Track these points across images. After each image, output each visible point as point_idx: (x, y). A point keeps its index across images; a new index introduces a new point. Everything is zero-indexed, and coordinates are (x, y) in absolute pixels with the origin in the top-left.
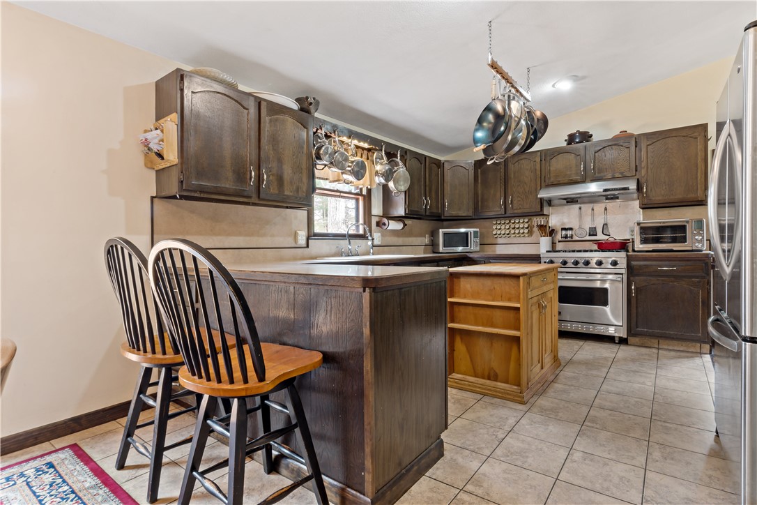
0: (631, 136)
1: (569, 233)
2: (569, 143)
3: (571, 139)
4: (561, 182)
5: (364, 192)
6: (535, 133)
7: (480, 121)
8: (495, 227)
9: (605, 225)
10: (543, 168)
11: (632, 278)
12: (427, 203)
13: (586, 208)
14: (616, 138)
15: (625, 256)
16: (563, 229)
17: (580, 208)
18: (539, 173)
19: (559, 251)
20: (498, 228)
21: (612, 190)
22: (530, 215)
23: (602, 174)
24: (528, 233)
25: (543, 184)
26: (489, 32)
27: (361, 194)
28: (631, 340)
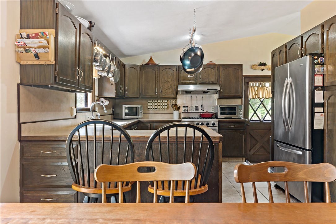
0: (215, 64)
4: (186, 83)
8: (149, 104)
9: (202, 105)
10: (177, 75)
12: (121, 89)
13: (194, 96)
14: (209, 65)
15: (218, 121)
16: (184, 107)
17: (191, 96)
18: (175, 77)
21: (211, 89)
22: (167, 98)
23: (204, 81)
25: (177, 83)
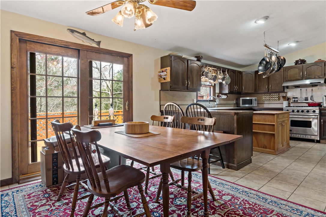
0: (323, 61)
1: (296, 99)
2: (296, 64)
3: (297, 62)
4: (292, 79)
5: (213, 85)
6: (281, 65)
7: (261, 63)
8: (263, 97)
10: (285, 74)
11: (321, 117)
12: (236, 88)
13: (304, 89)
14: (316, 62)
15: (318, 109)
16: (293, 98)
17: (301, 90)
18: (283, 76)
19: (291, 107)
20: (264, 97)
21: (314, 83)
22: (279, 92)
23: (310, 77)
24: (278, 99)
25: (285, 80)
26: (264, 35)
27: (212, 86)
28: (321, 141)
